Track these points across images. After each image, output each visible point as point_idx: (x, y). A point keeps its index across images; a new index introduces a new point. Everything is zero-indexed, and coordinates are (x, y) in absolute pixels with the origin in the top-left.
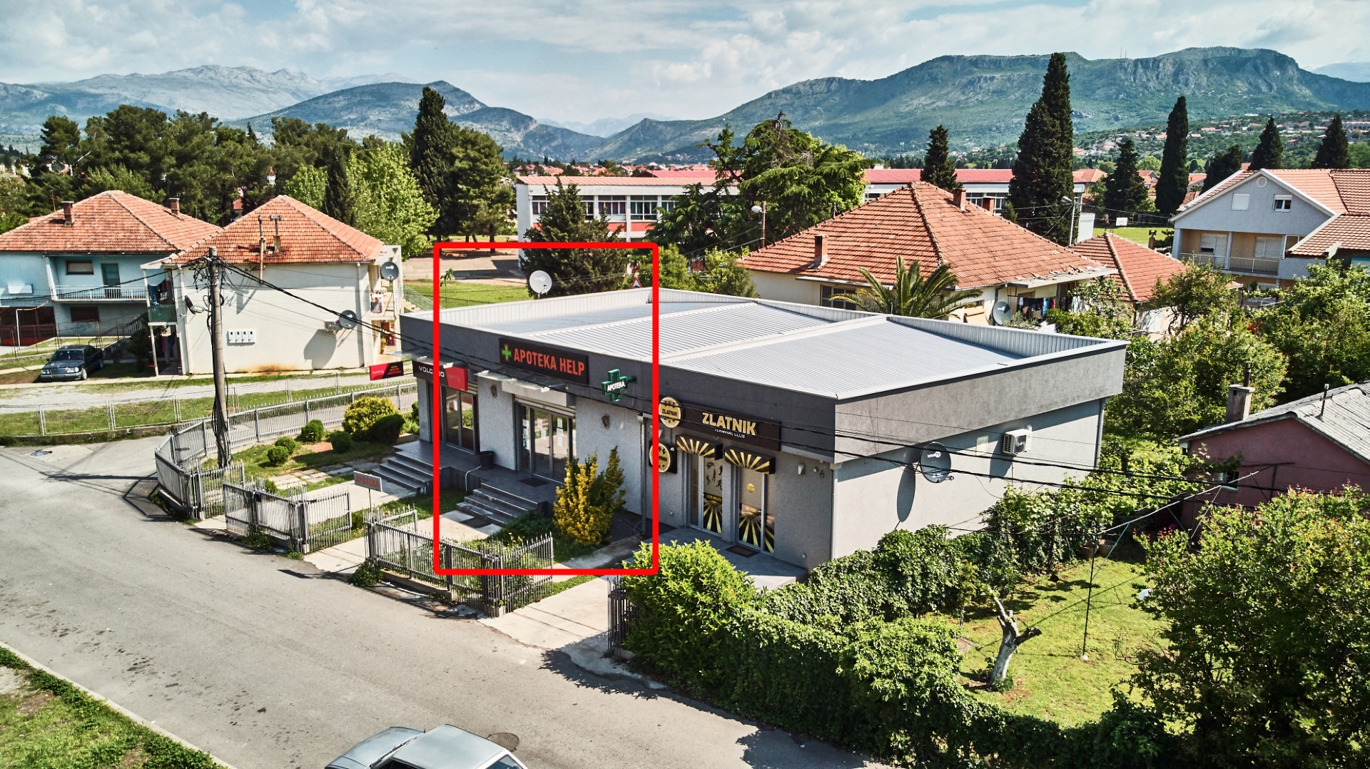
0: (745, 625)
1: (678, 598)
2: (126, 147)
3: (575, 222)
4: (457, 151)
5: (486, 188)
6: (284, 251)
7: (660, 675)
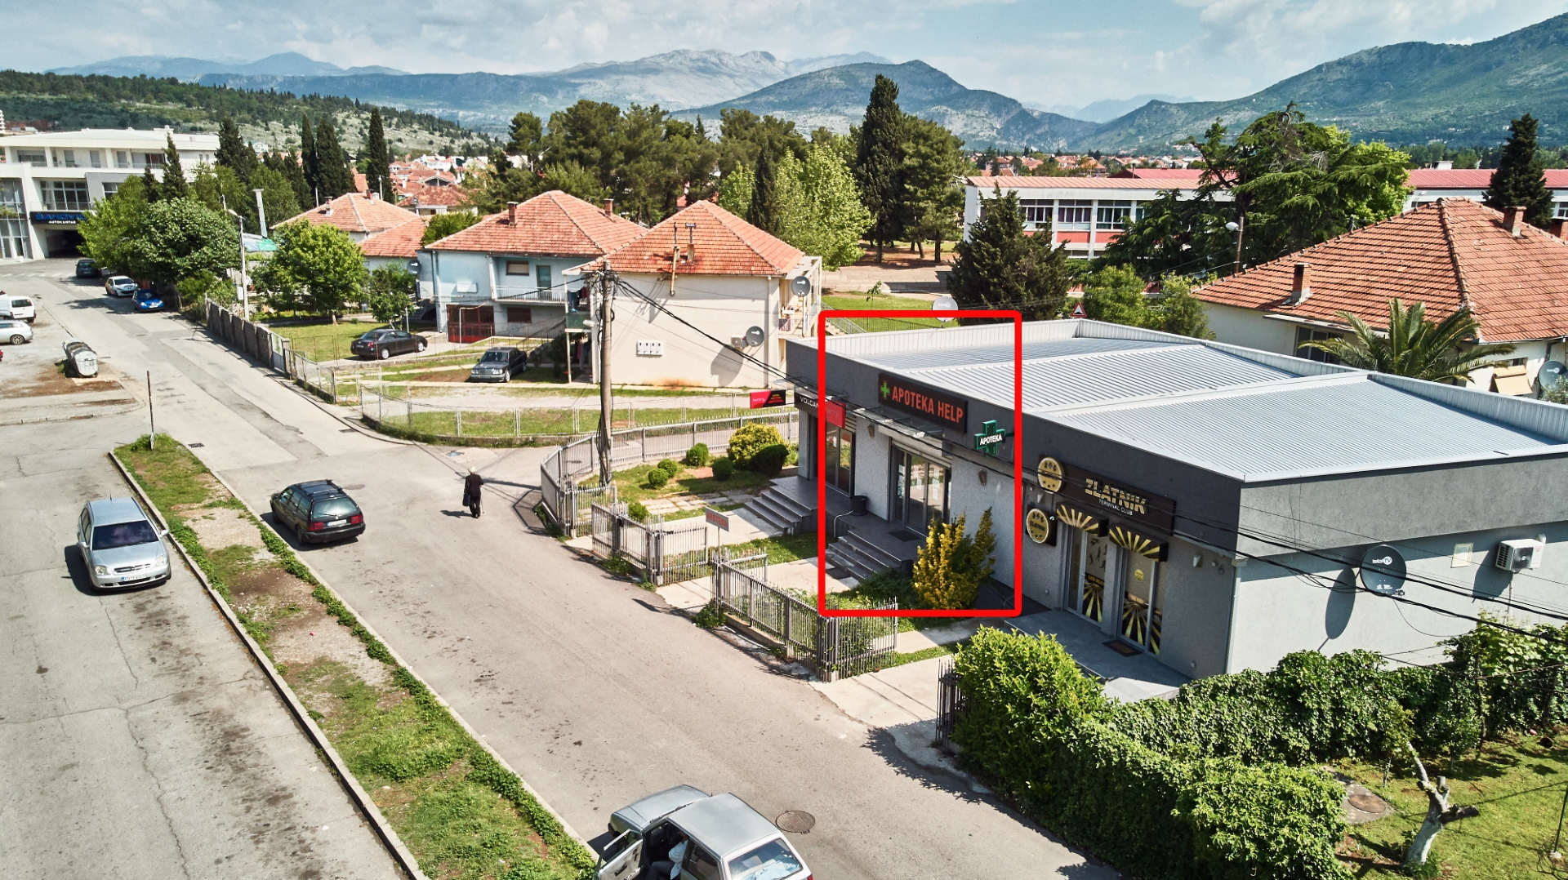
0: (1083, 737)
1: (1009, 695)
2: (581, 143)
3: (1011, 235)
4: (908, 147)
5: (935, 188)
6: (697, 260)
7: (987, 778)
